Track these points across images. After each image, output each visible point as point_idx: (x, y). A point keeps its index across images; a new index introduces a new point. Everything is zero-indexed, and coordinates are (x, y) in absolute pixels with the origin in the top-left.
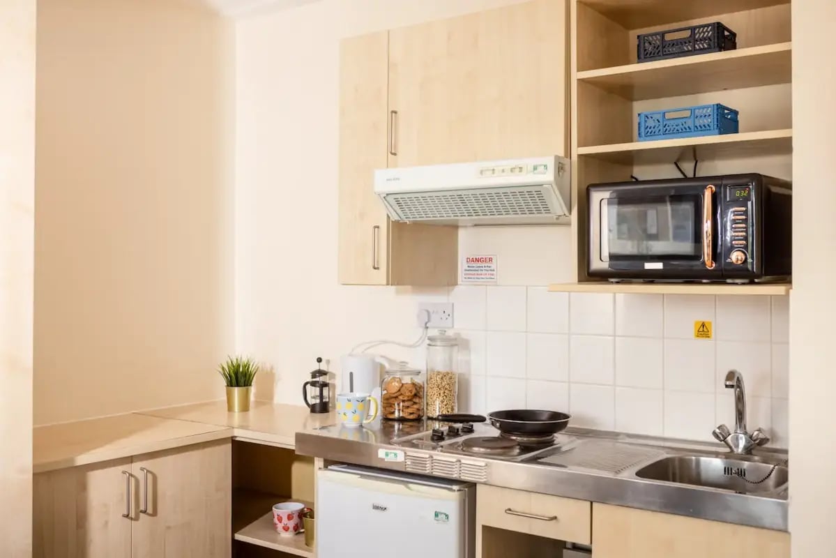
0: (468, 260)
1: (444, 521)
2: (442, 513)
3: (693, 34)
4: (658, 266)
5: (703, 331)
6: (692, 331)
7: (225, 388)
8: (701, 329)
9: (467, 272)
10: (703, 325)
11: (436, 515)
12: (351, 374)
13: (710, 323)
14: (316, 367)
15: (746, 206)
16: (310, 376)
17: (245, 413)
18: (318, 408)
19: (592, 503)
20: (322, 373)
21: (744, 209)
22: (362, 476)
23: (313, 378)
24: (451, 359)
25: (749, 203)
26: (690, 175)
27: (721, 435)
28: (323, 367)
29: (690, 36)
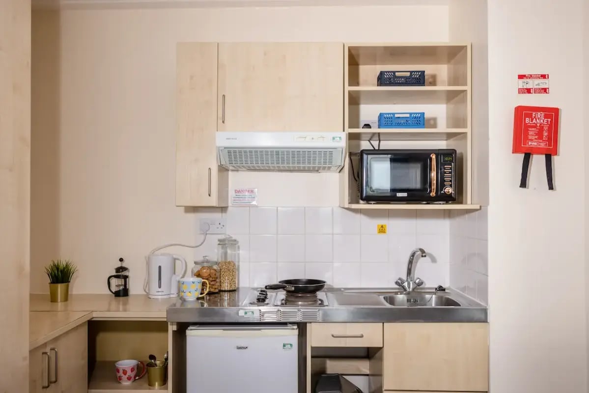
0: (236, 191)
1: (289, 349)
2: (288, 344)
3: (411, 75)
4: (405, 195)
5: (382, 230)
6: (376, 230)
7: (49, 285)
8: (381, 229)
9: (235, 199)
10: (382, 227)
11: (284, 346)
12: (160, 267)
13: (385, 225)
14: (119, 264)
15: (451, 165)
16: (114, 271)
17: (66, 302)
18: (121, 293)
19: (383, 323)
20: (123, 269)
21: (451, 166)
22: (224, 329)
23: (117, 272)
24: (226, 254)
25: (453, 164)
26: (377, 148)
27: (400, 283)
28: (124, 265)
29: (410, 76)
